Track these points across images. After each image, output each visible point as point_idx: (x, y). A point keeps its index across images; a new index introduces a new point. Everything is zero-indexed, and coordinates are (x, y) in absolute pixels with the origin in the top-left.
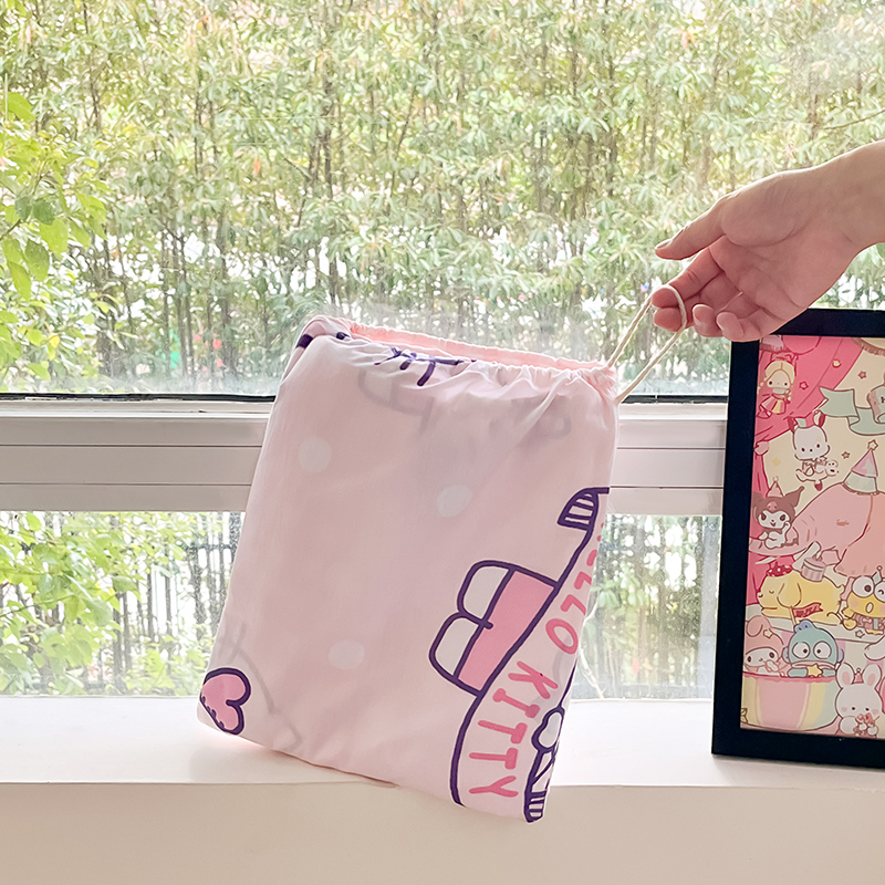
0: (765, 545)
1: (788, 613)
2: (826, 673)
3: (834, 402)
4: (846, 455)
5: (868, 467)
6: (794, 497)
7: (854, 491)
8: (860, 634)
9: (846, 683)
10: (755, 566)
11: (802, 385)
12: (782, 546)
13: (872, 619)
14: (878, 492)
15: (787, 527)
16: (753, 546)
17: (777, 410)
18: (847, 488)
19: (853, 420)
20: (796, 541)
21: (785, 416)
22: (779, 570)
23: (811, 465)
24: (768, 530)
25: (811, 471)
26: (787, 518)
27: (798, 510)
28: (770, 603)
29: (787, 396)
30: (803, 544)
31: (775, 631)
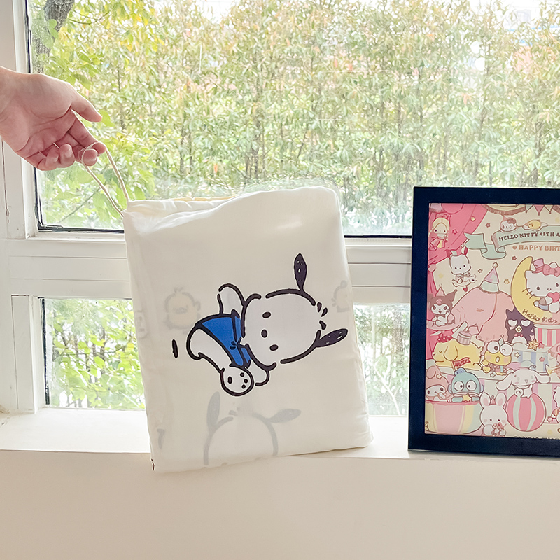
0: (436, 325)
1: (450, 364)
2: (474, 399)
3: (472, 241)
4: (480, 271)
5: (493, 277)
6: (452, 296)
7: (486, 292)
8: (492, 375)
9: (486, 405)
10: (430, 337)
11: (454, 232)
12: (446, 324)
13: (500, 366)
14: (500, 292)
15: (448, 314)
16: (429, 325)
17: (440, 246)
18: (482, 290)
19: (484, 251)
20: (453, 321)
21: (445, 249)
22: (444, 339)
23: (461, 277)
24: (437, 316)
25: (460, 281)
26: (448, 308)
27: (454, 303)
28: (440, 358)
29: (445, 238)
30: (458, 323)
31: (443, 375)
